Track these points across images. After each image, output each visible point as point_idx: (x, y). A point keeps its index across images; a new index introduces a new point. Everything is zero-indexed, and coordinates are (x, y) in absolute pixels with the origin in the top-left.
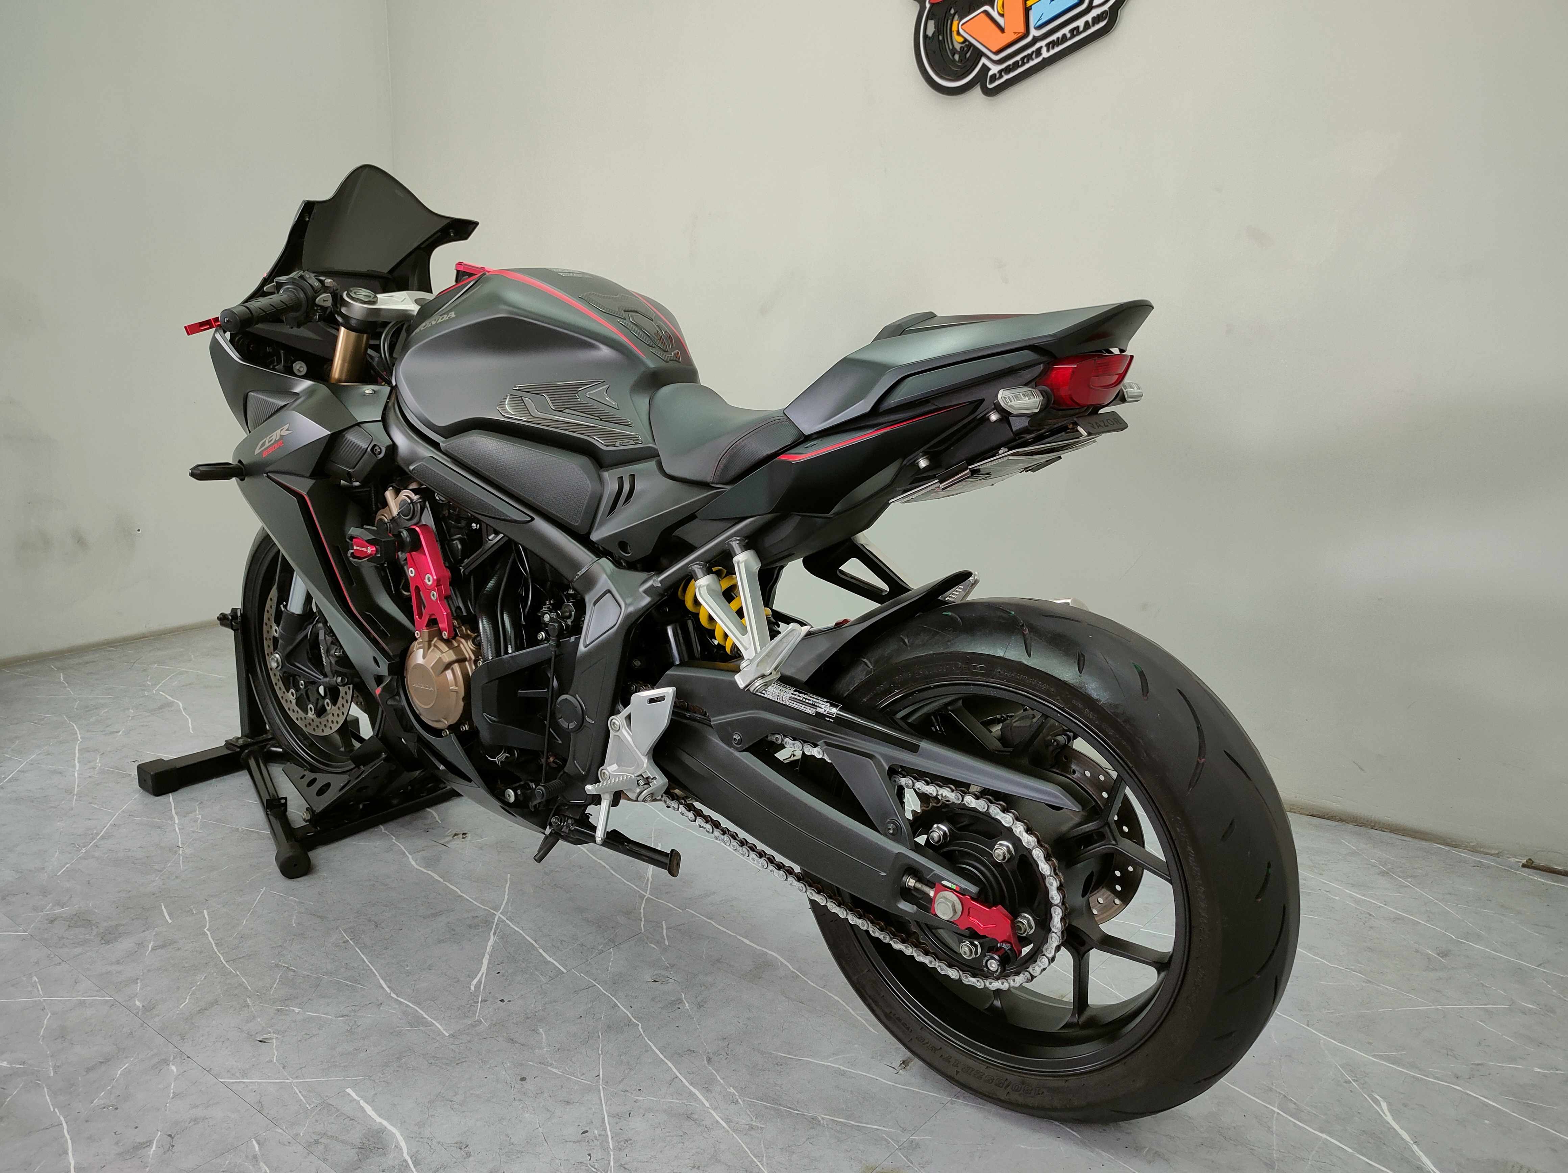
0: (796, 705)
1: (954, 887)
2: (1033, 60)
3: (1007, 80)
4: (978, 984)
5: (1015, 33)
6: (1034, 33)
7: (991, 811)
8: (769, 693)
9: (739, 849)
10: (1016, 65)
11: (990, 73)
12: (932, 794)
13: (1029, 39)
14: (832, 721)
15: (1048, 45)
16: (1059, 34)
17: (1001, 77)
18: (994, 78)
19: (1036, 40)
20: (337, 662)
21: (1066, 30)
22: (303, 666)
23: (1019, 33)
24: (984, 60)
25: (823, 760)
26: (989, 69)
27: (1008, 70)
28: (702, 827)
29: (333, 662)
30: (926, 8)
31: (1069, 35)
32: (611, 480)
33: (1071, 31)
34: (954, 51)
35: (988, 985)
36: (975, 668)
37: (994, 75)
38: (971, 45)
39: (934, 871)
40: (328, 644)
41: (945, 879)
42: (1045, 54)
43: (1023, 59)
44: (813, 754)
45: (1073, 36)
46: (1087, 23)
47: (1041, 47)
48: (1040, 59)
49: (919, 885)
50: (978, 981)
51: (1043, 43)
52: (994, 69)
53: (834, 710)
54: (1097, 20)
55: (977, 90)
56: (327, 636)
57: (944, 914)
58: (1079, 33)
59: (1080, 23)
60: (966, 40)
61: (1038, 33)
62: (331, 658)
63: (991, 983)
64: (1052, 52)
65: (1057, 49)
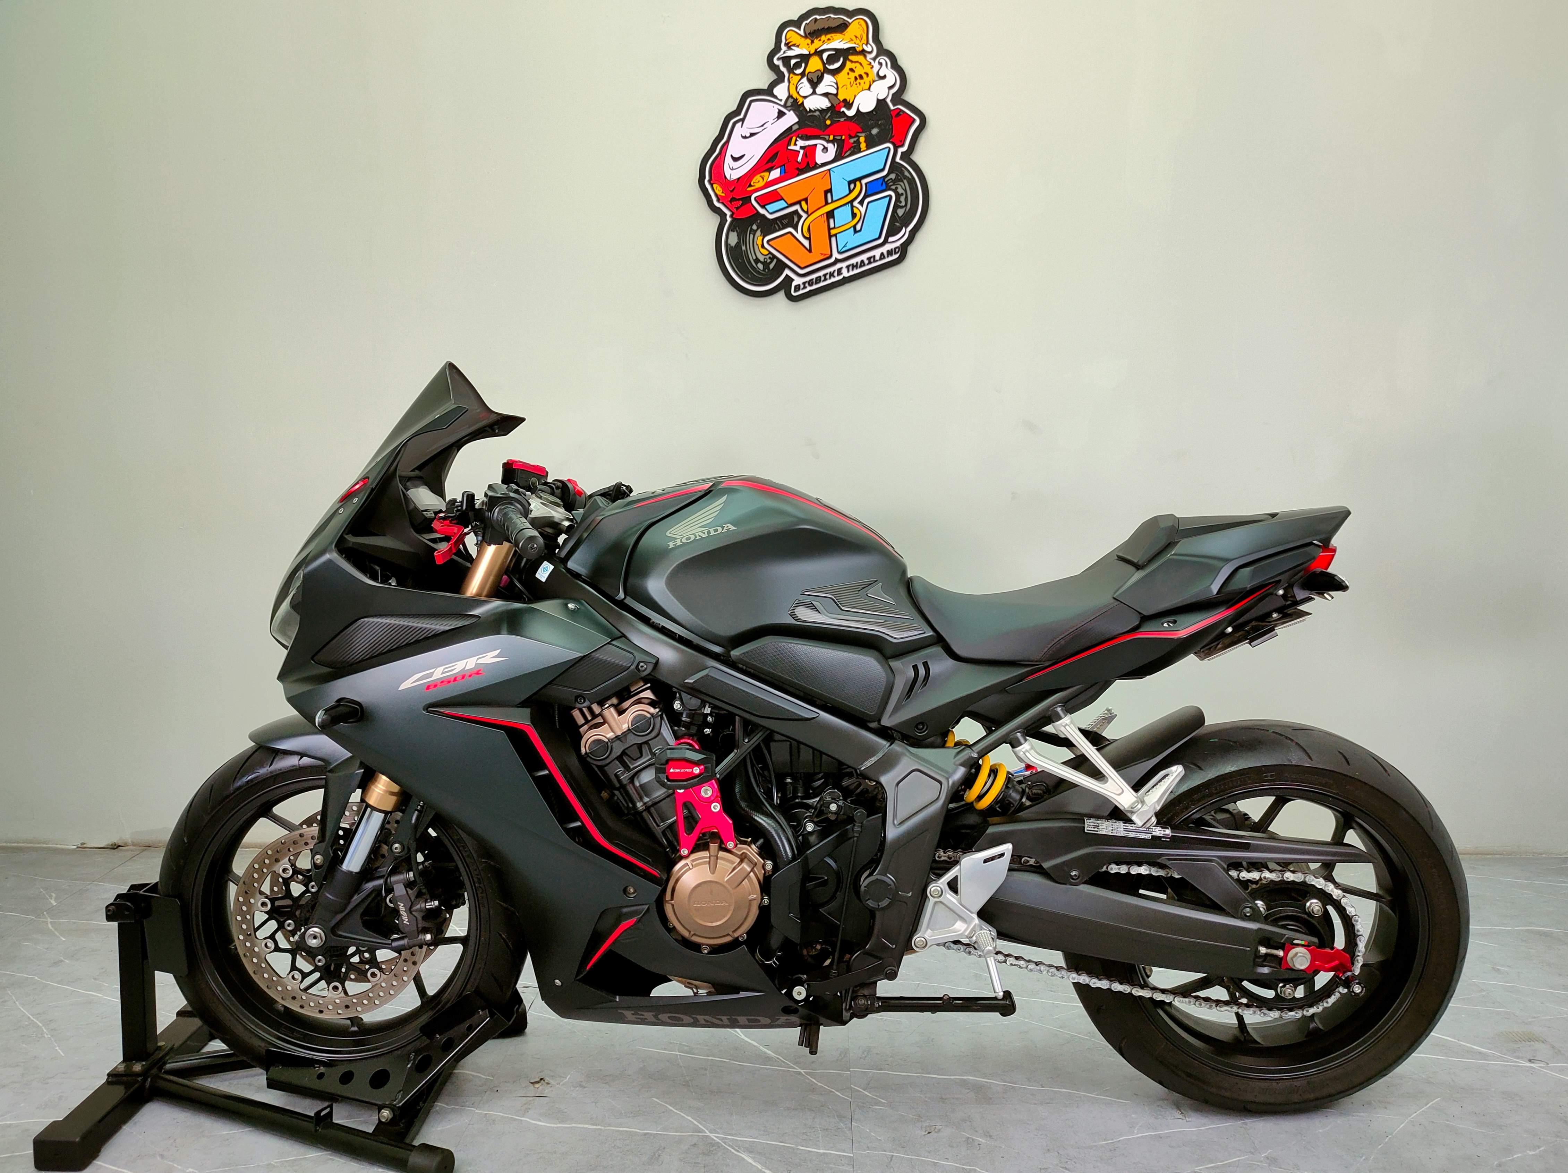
0: (1131, 835)
1: (1303, 943)
2: (834, 277)
3: (810, 291)
4: (1297, 1015)
5: (822, 254)
6: (836, 255)
7: (1307, 879)
8: (1103, 830)
9: (1057, 974)
10: (818, 280)
11: (794, 284)
12: (1255, 879)
13: (832, 260)
14: (1169, 840)
15: (848, 267)
16: (858, 260)
17: (805, 287)
18: (797, 288)
19: (837, 261)
20: (424, 918)
21: (864, 257)
22: (352, 933)
23: (825, 255)
24: (787, 272)
25: (1150, 875)
26: (793, 280)
27: (811, 283)
28: (1015, 965)
29: (420, 918)
30: (727, 221)
31: (866, 262)
32: (904, 669)
33: (869, 259)
34: (757, 261)
35: (1305, 1012)
36: (1266, 776)
37: (799, 285)
38: (774, 257)
39: (1285, 935)
40: (413, 899)
41: (1294, 939)
42: (845, 274)
43: (825, 275)
44: (1139, 872)
45: (870, 263)
46: (882, 254)
47: (841, 268)
48: (841, 277)
49: (1269, 951)
50: (1296, 1013)
51: (844, 265)
52: (798, 281)
53: (1168, 832)
54: (890, 253)
55: (781, 295)
56: (408, 889)
57: (1301, 965)
58: (875, 261)
59: (877, 253)
60: (770, 253)
61: (840, 257)
62: (414, 913)
63: (1308, 1011)
64: (852, 273)
65: (856, 271)
